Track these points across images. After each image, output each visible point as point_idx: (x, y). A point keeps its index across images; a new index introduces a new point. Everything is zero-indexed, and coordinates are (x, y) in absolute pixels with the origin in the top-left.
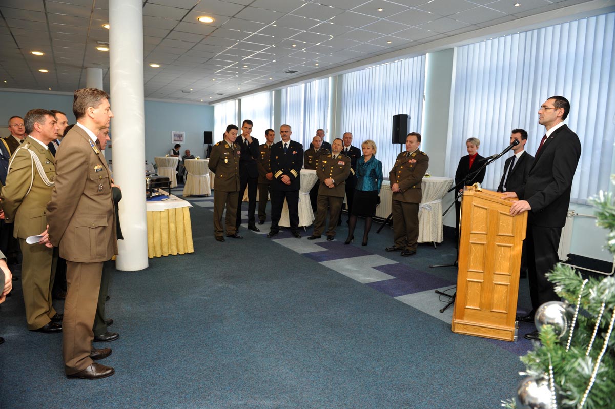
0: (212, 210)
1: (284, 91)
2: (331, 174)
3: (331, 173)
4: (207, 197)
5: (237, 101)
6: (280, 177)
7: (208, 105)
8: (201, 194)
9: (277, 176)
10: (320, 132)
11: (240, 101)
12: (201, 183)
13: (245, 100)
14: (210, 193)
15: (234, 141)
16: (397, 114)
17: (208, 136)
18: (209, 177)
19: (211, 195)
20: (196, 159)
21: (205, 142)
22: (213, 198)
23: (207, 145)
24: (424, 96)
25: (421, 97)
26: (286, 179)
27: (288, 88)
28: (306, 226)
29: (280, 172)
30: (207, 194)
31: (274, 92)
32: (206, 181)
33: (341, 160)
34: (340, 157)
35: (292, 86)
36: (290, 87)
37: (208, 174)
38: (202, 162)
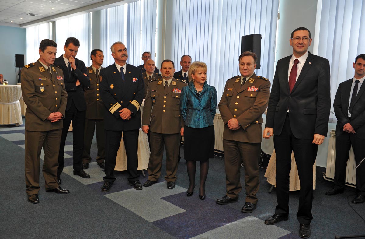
0: (23, 146)
1: (103, 12)
2: (164, 106)
3: (165, 104)
4: (18, 126)
5: (51, 23)
6: (117, 111)
7: (19, 27)
8: (10, 123)
9: (113, 110)
10: (147, 55)
11: (54, 23)
12: (10, 111)
13: (60, 22)
14: (21, 121)
15: (52, 63)
16: (247, 34)
17: (20, 59)
18: (19, 104)
19: (22, 124)
20: (4, 84)
21: (17, 66)
22: (23, 128)
23: (18, 68)
24: (278, 14)
25: (275, 15)
26: (126, 113)
27: (109, 9)
28: (144, 170)
29: (118, 106)
30: (18, 123)
31: (91, 13)
32: (16, 109)
33: (176, 87)
34: (174, 83)
35: (113, 7)
36: (110, 7)
37: (18, 101)
38: (11, 88)
